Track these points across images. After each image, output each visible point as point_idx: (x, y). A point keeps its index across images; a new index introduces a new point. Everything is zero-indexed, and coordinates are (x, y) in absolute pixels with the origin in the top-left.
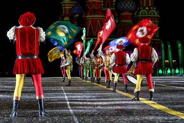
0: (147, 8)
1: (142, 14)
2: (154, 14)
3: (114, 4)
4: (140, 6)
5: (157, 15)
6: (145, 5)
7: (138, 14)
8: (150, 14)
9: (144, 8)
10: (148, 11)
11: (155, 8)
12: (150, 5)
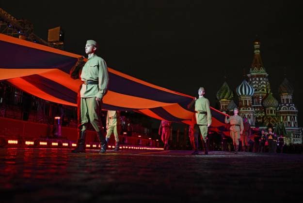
0: (287, 105)
1: (283, 109)
2: (293, 109)
3: (260, 102)
4: (281, 103)
5: (295, 110)
6: (285, 102)
7: (280, 109)
8: (290, 109)
9: (285, 105)
10: (289, 107)
11: (293, 105)
12: (290, 102)
